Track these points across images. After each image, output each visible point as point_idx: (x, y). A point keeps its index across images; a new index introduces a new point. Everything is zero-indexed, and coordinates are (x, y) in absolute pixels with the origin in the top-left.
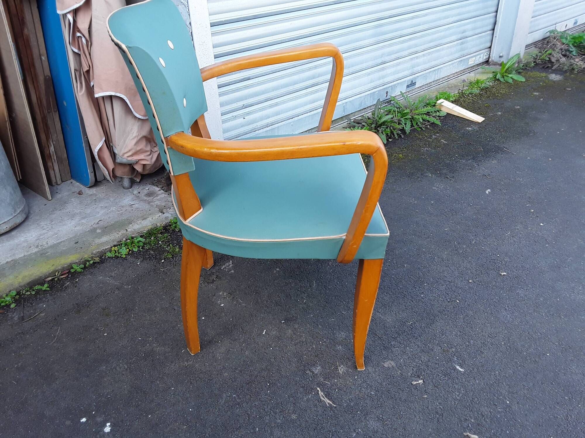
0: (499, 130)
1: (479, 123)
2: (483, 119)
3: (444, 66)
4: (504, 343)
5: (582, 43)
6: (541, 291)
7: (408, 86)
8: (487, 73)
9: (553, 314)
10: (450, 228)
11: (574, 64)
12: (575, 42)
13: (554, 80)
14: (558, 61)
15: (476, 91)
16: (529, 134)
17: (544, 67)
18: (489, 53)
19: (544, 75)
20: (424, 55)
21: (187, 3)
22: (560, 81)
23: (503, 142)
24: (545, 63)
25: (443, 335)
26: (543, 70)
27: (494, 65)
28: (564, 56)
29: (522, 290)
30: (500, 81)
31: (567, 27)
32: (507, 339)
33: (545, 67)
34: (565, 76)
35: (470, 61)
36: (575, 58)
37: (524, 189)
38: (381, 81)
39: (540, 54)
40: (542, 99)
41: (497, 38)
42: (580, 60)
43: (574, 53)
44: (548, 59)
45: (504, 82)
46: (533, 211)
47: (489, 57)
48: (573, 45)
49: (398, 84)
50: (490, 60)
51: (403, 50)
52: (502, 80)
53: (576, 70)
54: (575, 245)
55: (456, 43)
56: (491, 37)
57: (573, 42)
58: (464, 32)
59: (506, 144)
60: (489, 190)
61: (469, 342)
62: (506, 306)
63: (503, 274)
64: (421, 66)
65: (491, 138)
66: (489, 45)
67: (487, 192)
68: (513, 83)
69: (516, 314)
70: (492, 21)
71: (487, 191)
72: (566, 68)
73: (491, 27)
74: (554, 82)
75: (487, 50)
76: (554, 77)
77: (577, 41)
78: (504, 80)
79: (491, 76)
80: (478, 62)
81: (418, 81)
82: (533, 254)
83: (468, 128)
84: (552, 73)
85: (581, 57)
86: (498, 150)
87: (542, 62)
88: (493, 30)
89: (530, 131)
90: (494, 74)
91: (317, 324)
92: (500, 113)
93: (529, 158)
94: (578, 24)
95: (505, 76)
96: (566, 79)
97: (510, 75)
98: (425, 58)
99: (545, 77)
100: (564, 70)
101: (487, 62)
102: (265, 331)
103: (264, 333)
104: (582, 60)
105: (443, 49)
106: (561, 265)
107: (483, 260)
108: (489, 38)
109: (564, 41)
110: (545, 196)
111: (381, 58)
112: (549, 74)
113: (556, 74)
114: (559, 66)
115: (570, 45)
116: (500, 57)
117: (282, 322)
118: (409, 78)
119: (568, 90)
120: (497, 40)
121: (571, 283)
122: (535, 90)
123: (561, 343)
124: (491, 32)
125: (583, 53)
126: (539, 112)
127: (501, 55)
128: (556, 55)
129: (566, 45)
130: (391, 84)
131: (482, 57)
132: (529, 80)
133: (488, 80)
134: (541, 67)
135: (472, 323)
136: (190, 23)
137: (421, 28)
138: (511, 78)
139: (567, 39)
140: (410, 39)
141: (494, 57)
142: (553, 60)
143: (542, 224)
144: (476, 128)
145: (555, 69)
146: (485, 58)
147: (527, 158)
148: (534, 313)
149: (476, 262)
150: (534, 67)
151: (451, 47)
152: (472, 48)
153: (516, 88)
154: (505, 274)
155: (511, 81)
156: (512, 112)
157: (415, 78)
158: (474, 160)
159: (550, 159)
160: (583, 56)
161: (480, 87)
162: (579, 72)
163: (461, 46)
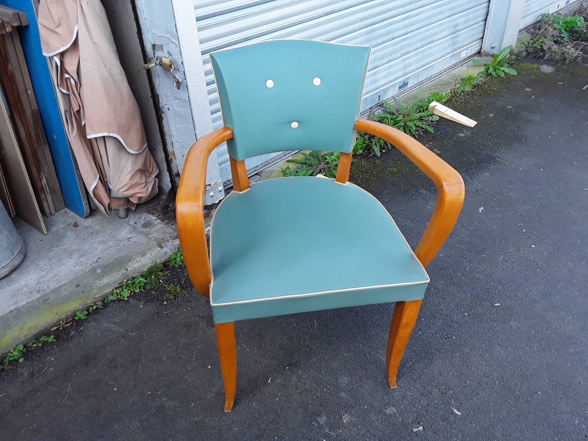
0: (492, 136)
1: (471, 128)
2: (476, 123)
3: (436, 63)
4: (498, 382)
5: (573, 27)
6: (532, 322)
7: (400, 88)
8: (479, 66)
9: (544, 348)
10: (445, 253)
11: (565, 52)
12: (567, 27)
13: (546, 72)
14: (549, 48)
15: (468, 88)
16: (520, 140)
17: (535, 57)
18: (481, 44)
19: (536, 67)
20: (416, 54)
21: (178, 43)
22: (551, 73)
23: (495, 151)
24: (537, 51)
25: (440, 376)
26: (535, 60)
27: (487, 56)
28: (556, 42)
29: (515, 322)
30: (492, 75)
31: (559, 7)
32: (501, 378)
33: (537, 57)
34: (556, 68)
35: (462, 54)
36: (566, 45)
37: (516, 205)
38: (374, 86)
39: (532, 41)
40: (533, 97)
41: (489, 29)
42: (572, 47)
43: (566, 39)
44: (540, 47)
45: (496, 76)
46: (524, 231)
47: (481, 48)
48: (565, 29)
49: (390, 86)
50: (482, 51)
51: (395, 52)
52: (494, 74)
53: (568, 60)
54: (565, 268)
55: (448, 38)
56: (483, 27)
57: (565, 27)
58: (457, 25)
59: (498, 152)
60: (482, 208)
61: (466, 383)
62: (500, 340)
63: (496, 305)
64: (413, 66)
65: (483, 146)
66: (481, 36)
67: (480, 211)
68: (505, 77)
69: (509, 349)
70: (484, 11)
71: (480, 209)
72: (558, 57)
73: (483, 18)
74: (546, 75)
75: (479, 41)
76: (546, 69)
77: (569, 26)
78: (496, 74)
79: (482, 69)
80: (470, 54)
81: (410, 81)
82: (525, 280)
83: (460, 135)
84: (543, 64)
85: (573, 43)
86: (491, 160)
87: (534, 50)
88: (486, 20)
89: (522, 136)
90: (486, 67)
91: (320, 369)
92: (492, 115)
93: (521, 169)
94: (570, 3)
95: (497, 70)
96: (557, 71)
97: (502, 69)
98: (418, 57)
99: (537, 68)
100: (556, 59)
101: (479, 53)
102: (270, 379)
103: (269, 381)
104: (574, 47)
105: (435, 46)
106: (551, 292)
107: (478, 289)
108: (481, 29)
109: (556, 26)
110: (537, 213)
111: (373, 63)
112: (541, 65)
113: (548, 65)
114: (551, 55)
115: (562, 31)
116: (492, 48)
117: (287, 368)
118: (401, 79)
119: (559, 85)
120: (489, 31)
121: (561, 312)
122: (528, 86)
123: (551, 380)
125: (575, 38)
126: (530, 113)
127: (493, 46)
128: (548, 43)
129: (558, 30)
130: (383, 88)
131: (474, 49)
132: (521, 74)
133: (480, 75)
134: (533, 56)
135: (468, 361)
136: (182, 62)
137: (414, 27)
138: (503, 71)
139: (559, 23)
140: (403, 40)
141: (486, 47)
142: (545, 48)
143: (533, 246)
144: (469, 133)
145: (547, 59)
146: (476, 49)
147: (519, 169)
148: (526, 348)
149: (470, 292)
150: (526, 56)
151: (443, 43)
152: (464, 41)
153: (508, 84)
154: (499, 304)
155: (502, 75)
156: (504, 114)
157: (407, 79)
158: (467, 172)
159: (542, 170)
160: (575, 42)
161: (472, 84)
162: (571, 62)
163: (453, 40)
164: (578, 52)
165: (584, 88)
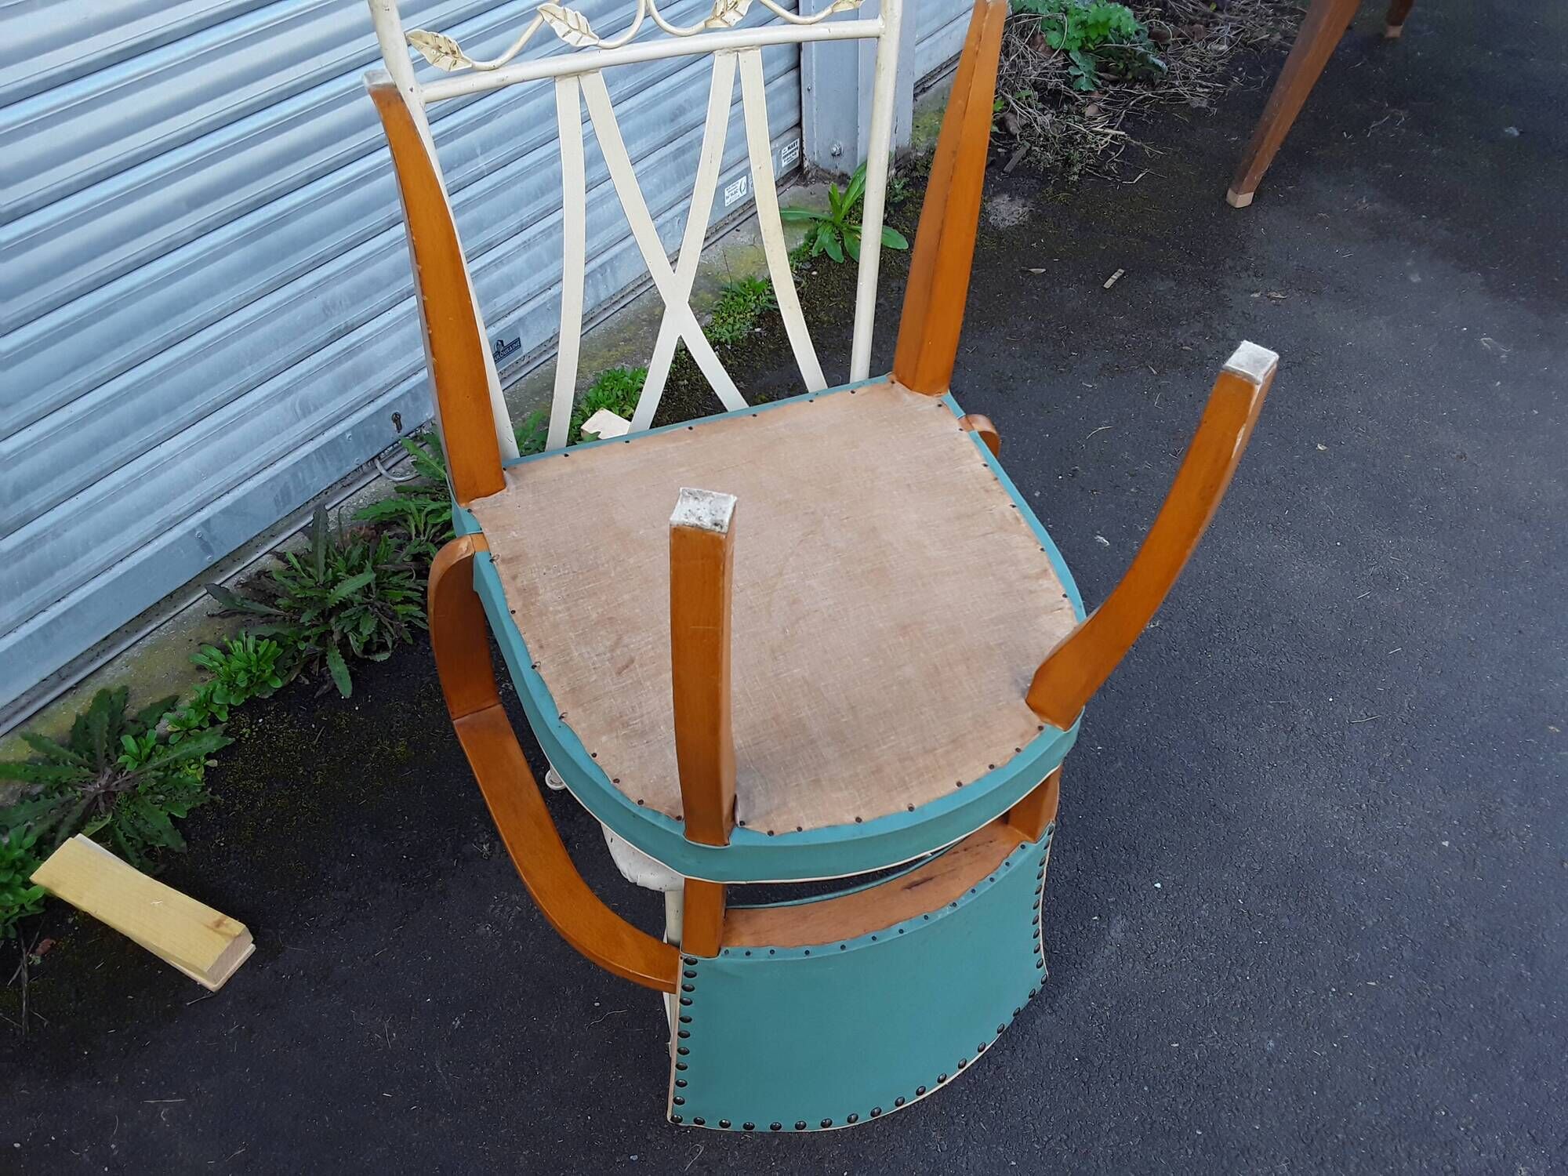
3: (625, 250)
5: (1107, 38)
11: (1076, 134)
12: (1087, 39)
13: (1002, 226)
14: (1027, 127)
18: (797, 145)
22: (1018, 227)
27: (822, 179)
28: (1051, 101)
30: (828, 260)
34: (1038, 204)
35: (726, 194)
36: (1083, 106)
41: (814, 93)
42: (1099, 111)
43: (1083, 83)
44: (996, 127)
45: (842, 261)
47: (802, 155)
48: (1080, 50)
50: (806, 164)
52: (835, 252)
53: (1078, 168)
55: (653, 159)
56: (794, 90)
57: (1079, 44)
64: (525, 283)
66: (792, 118)
72: (1048, 158)
73: (786, 61)
74: (1000, 237)
75: (788, 136)
76: (1004, 212)
77: (1093, 36)
78: (843, 252)
79: (801, 239)
81: (527, 332)
84: (1002, 189)
85: (1104, 94)
88: (797, 66)
90: (812, 227)
95: (845, 236)
96: (1038, 216)
100: (1041, 169)
101: (797, 173)
104: (1105, 112)
108: (790, 97)
109: (1054, 39)
112: (993, 196)
113: (1012, 194)
114: (1027, 153)
115: (1073, 54)
116: (833, 155)
119: (1035, 276)
120: (814, 100)
124: (793, 74)
125: (1112, 77)
127: (835, 149)
128: (1023, 108)
129: (1058, 55)
130: (405, 387)
139: (1063, 29)
141: (816, 152)
142: (1014, 126)
145: (1016, 169)
146: (784, 164)
157: (511, 328)
160: (1111, 89)
161: (752, 311)
162: (1087, 172)
163: (679, 160)
164: (1113, 132)
165: (1108, 284)
